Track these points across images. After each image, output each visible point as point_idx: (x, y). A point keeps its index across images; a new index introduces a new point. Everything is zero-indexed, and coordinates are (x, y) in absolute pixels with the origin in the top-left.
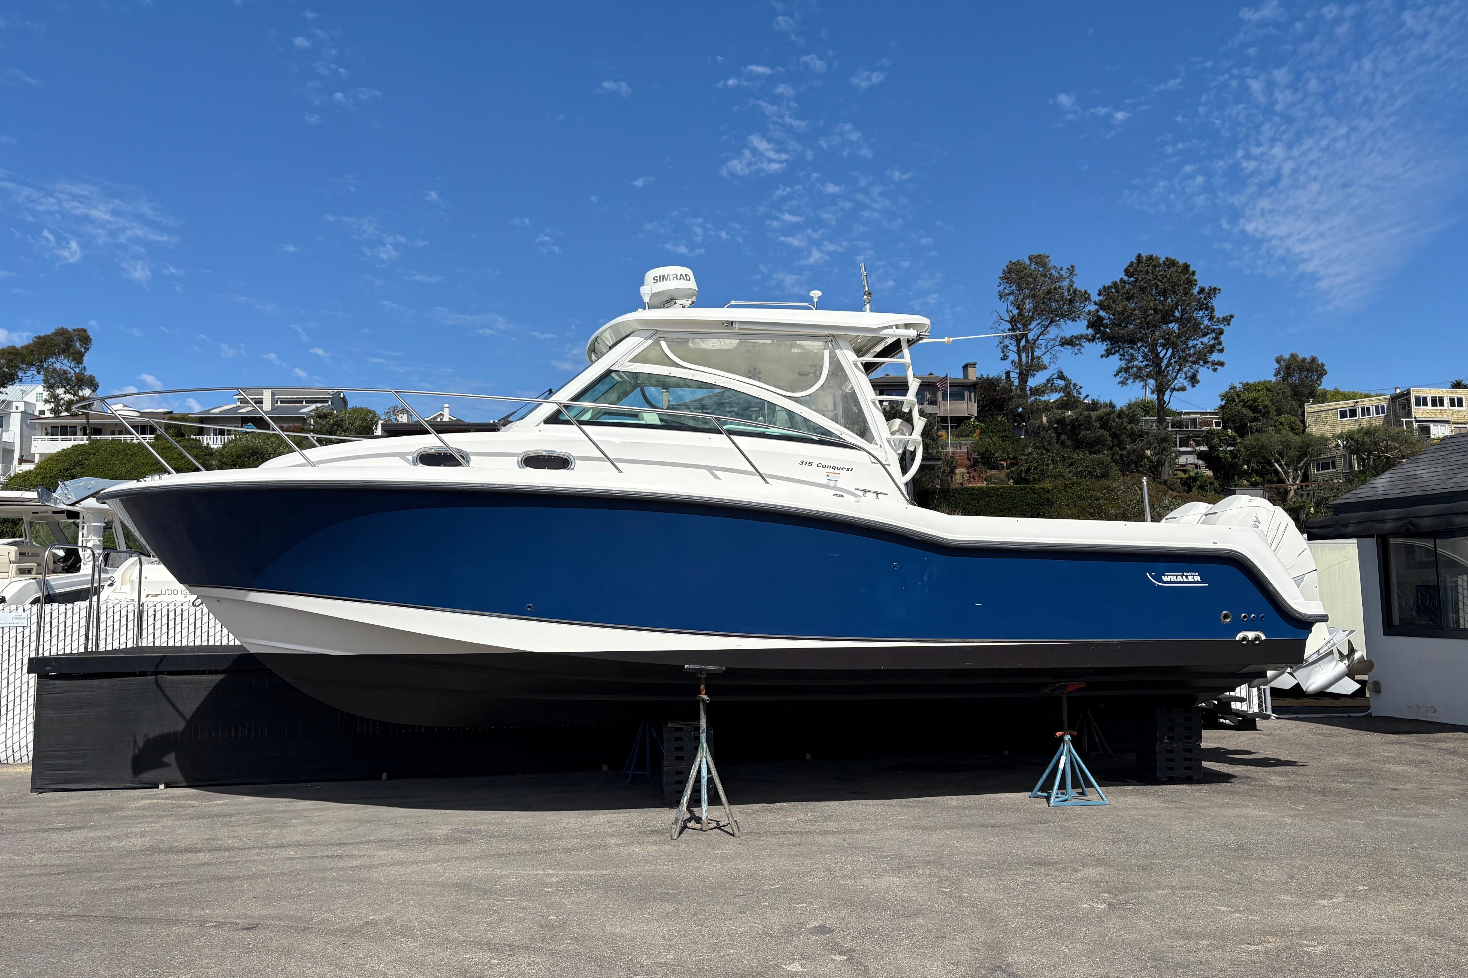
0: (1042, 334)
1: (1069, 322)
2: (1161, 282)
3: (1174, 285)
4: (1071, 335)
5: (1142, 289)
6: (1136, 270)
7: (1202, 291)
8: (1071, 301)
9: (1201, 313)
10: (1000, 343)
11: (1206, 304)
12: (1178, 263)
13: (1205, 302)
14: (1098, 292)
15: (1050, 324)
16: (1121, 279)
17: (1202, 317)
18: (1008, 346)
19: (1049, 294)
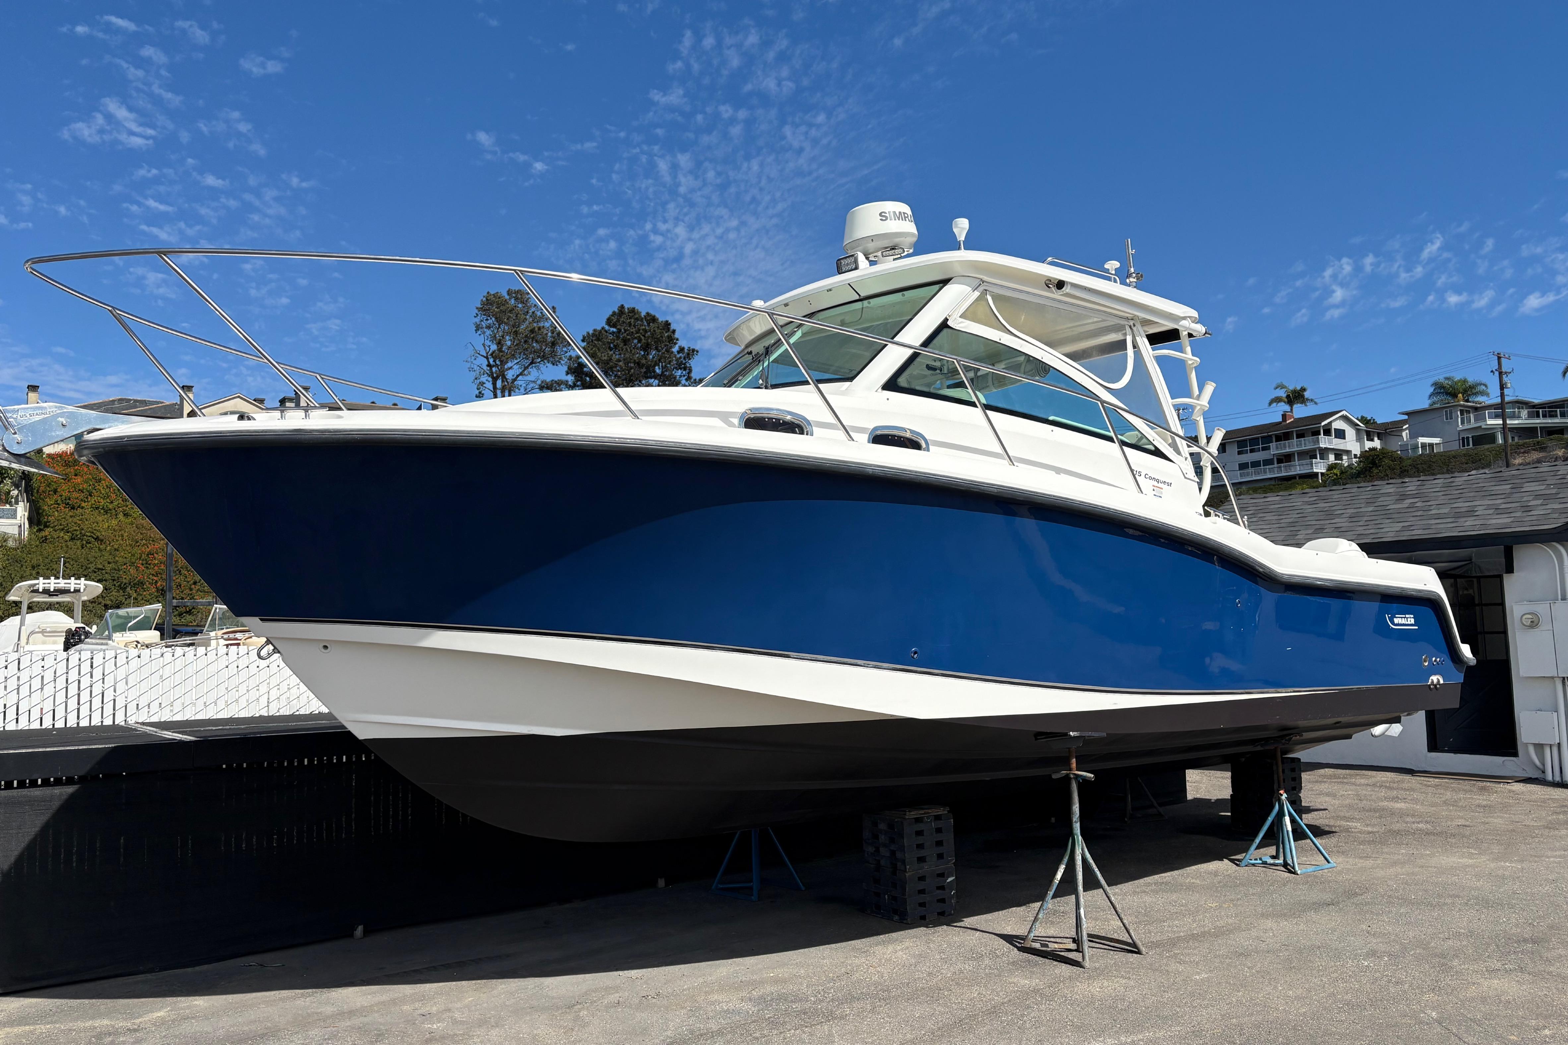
0: (521, 374)
1: (550, 365)
2: (644, 336)
3: (658, 341)
4: (551, 380)
5: (625, 342)
6: (618, 320)
7: (681, 350)
8: (553, 344)
9: (680, 372)
10: (476, 379)
11: (685, 364)
12: (658, 319)
13: (684, 362)
14: (582, 338)
15: (529, 365)
16: (603, 328)
17: (681, 376)
18: (484, 383)
19: (533, 333)
